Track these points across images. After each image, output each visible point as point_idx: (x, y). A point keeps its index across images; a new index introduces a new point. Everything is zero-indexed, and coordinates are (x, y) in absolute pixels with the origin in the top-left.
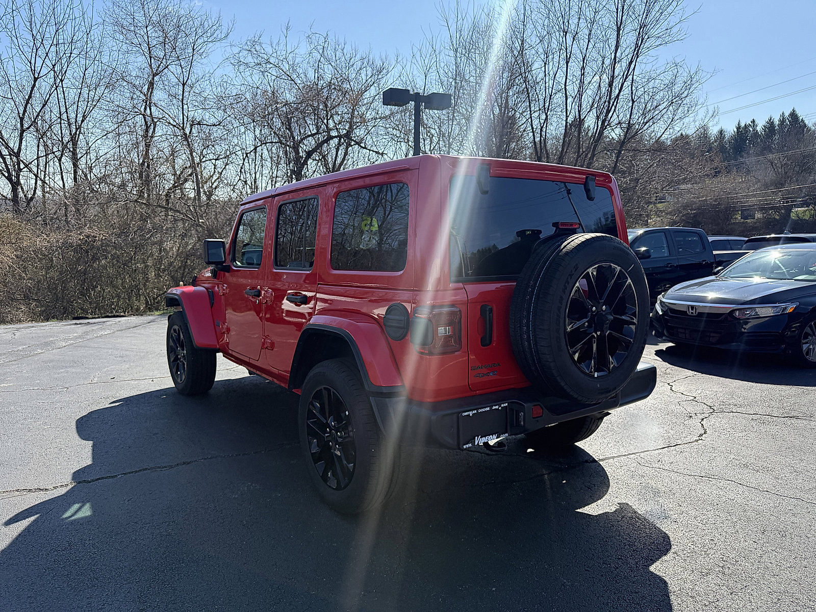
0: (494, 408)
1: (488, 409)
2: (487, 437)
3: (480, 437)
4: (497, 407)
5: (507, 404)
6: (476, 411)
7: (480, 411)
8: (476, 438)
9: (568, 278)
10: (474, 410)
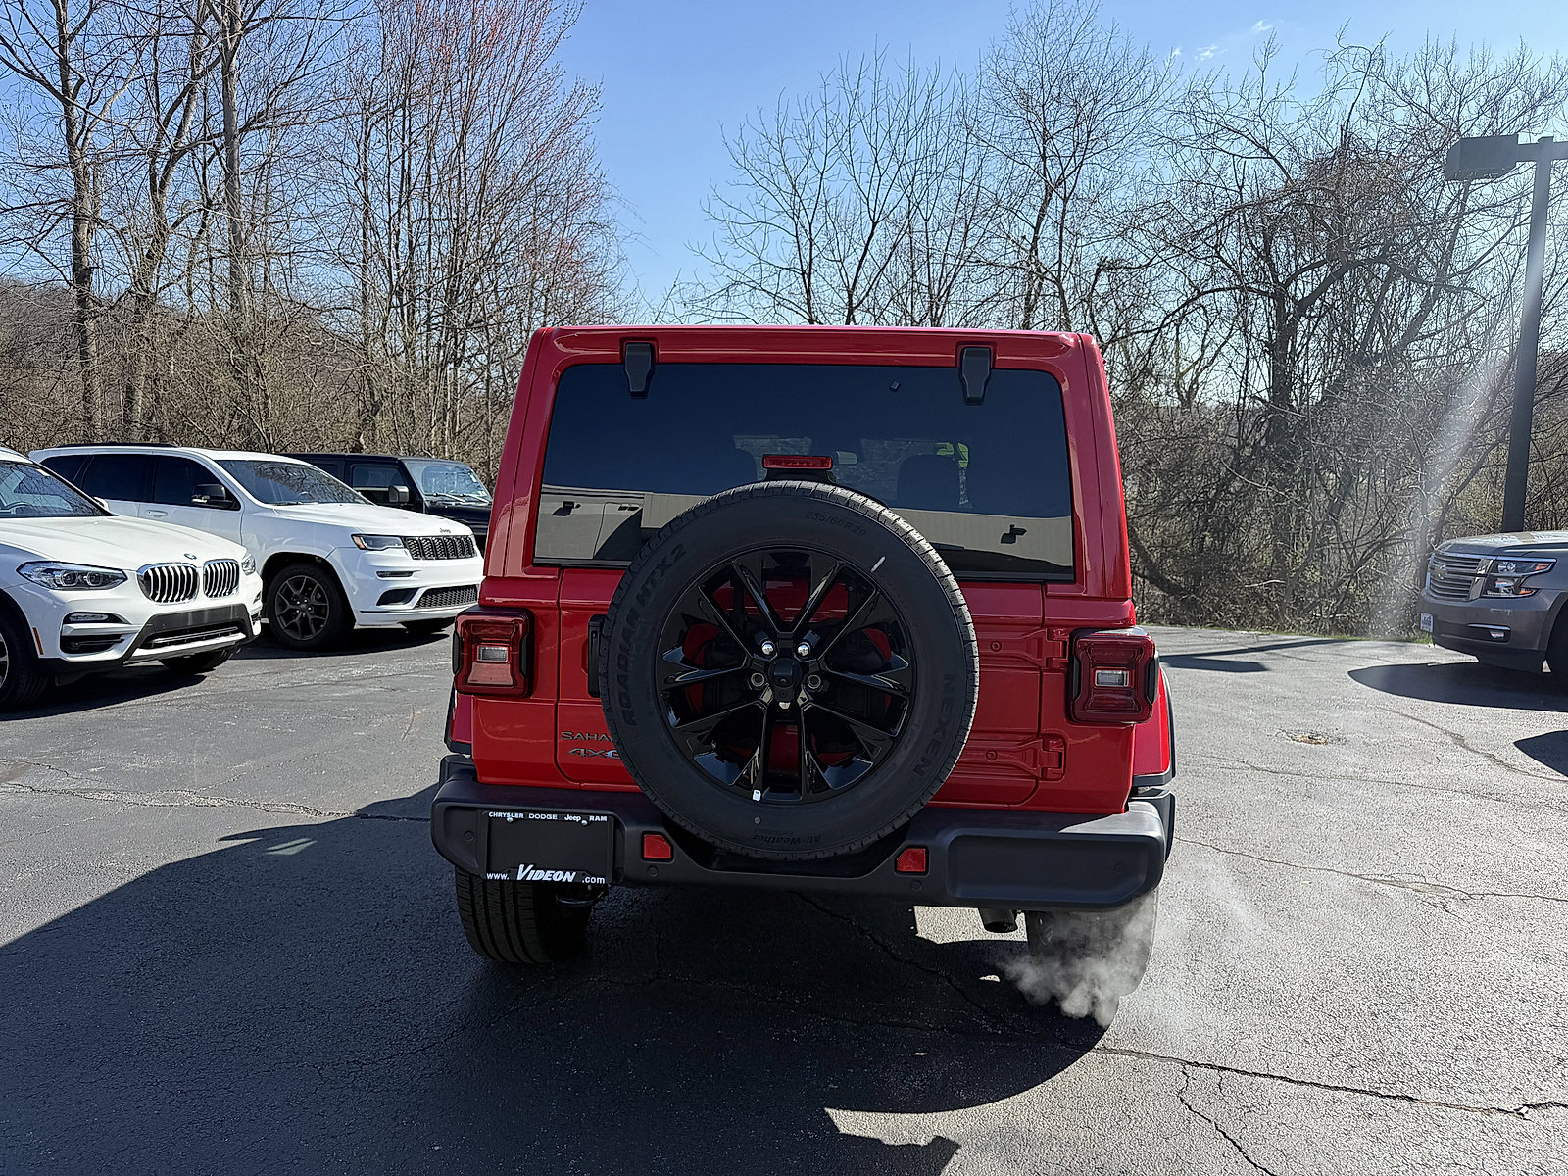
0: (569, 818)
1: (554, 817)
2: (548, 872)
3: (531, 867)
4: (577, 819)
5: (604, 819)
6: (522, 816)
7: (532, 816)
8: (522, 867)
9: (653, 573)
10: (519, 811)
